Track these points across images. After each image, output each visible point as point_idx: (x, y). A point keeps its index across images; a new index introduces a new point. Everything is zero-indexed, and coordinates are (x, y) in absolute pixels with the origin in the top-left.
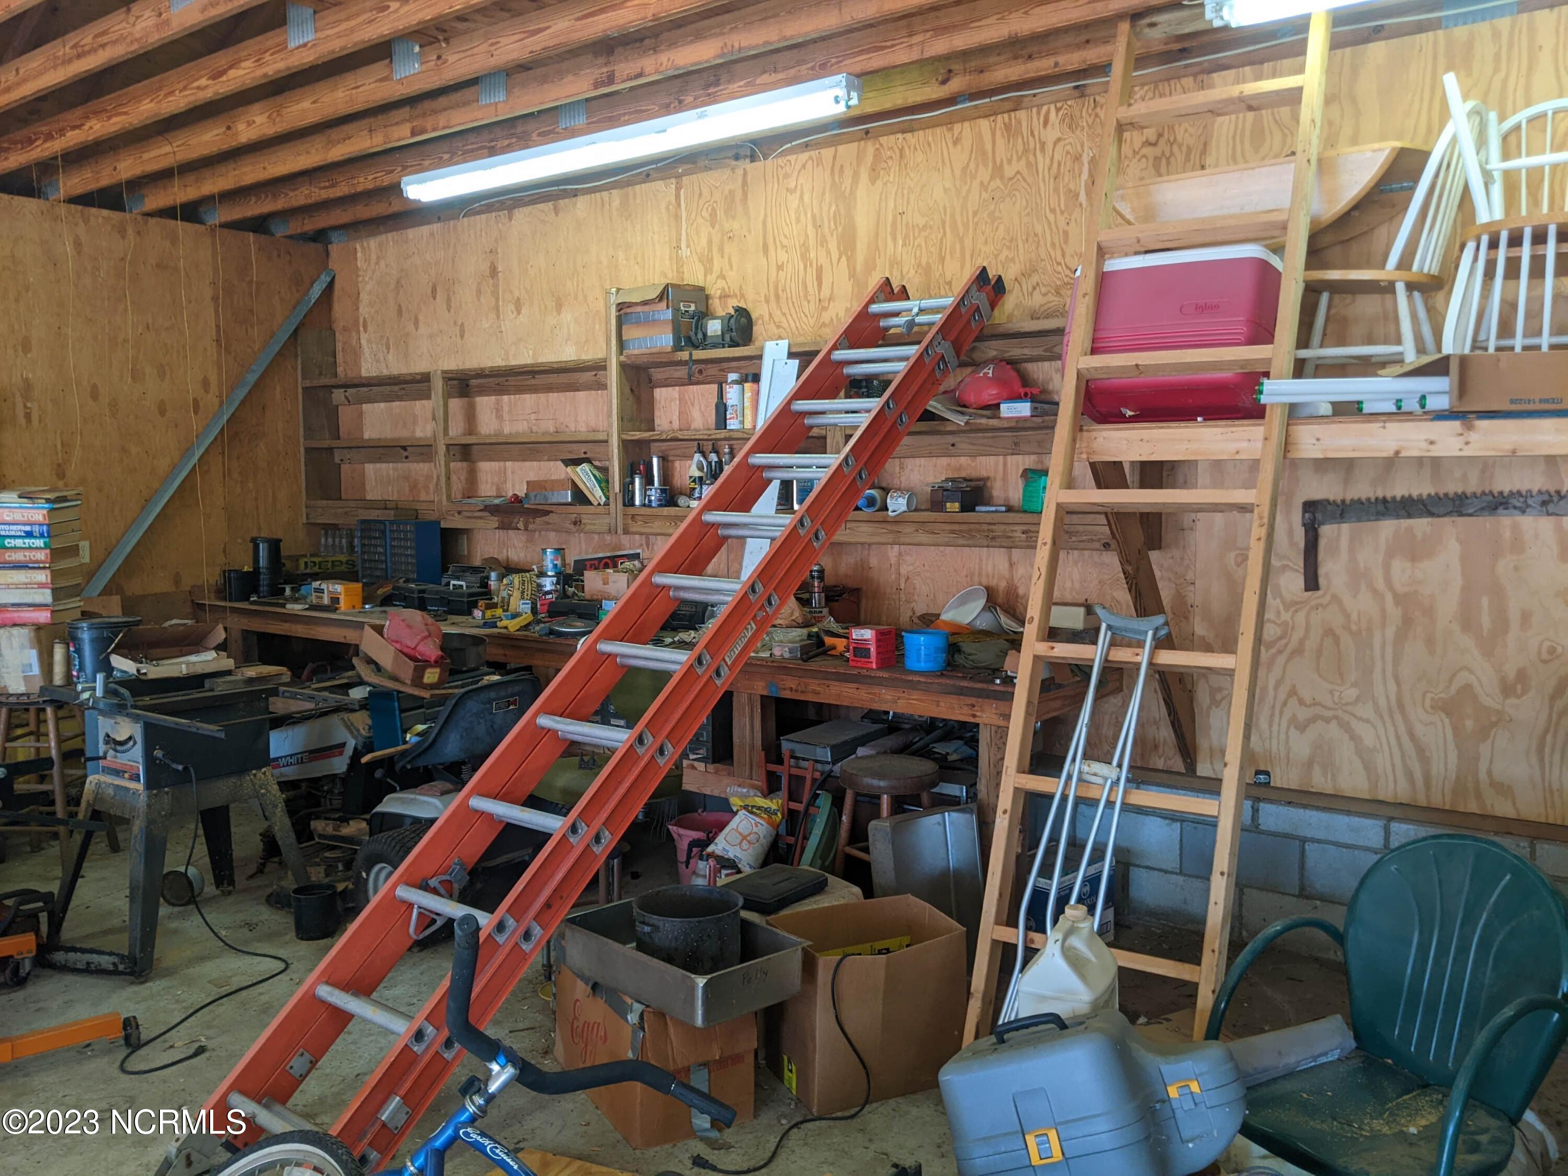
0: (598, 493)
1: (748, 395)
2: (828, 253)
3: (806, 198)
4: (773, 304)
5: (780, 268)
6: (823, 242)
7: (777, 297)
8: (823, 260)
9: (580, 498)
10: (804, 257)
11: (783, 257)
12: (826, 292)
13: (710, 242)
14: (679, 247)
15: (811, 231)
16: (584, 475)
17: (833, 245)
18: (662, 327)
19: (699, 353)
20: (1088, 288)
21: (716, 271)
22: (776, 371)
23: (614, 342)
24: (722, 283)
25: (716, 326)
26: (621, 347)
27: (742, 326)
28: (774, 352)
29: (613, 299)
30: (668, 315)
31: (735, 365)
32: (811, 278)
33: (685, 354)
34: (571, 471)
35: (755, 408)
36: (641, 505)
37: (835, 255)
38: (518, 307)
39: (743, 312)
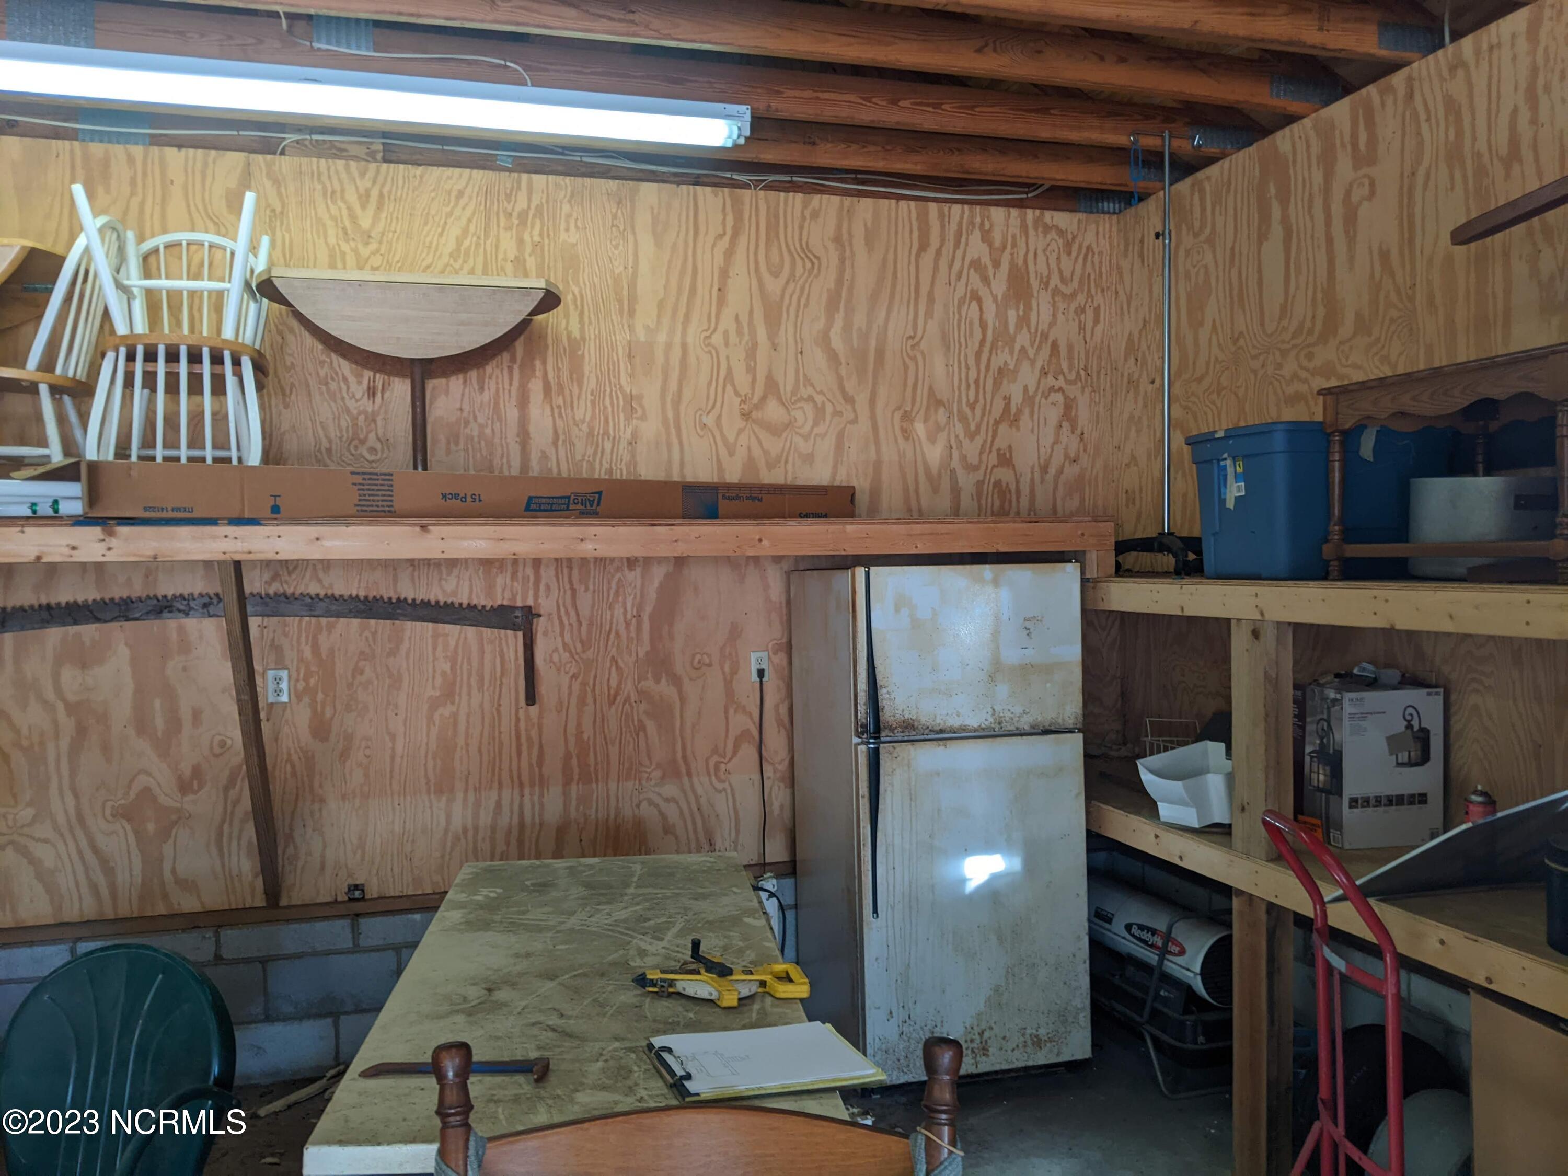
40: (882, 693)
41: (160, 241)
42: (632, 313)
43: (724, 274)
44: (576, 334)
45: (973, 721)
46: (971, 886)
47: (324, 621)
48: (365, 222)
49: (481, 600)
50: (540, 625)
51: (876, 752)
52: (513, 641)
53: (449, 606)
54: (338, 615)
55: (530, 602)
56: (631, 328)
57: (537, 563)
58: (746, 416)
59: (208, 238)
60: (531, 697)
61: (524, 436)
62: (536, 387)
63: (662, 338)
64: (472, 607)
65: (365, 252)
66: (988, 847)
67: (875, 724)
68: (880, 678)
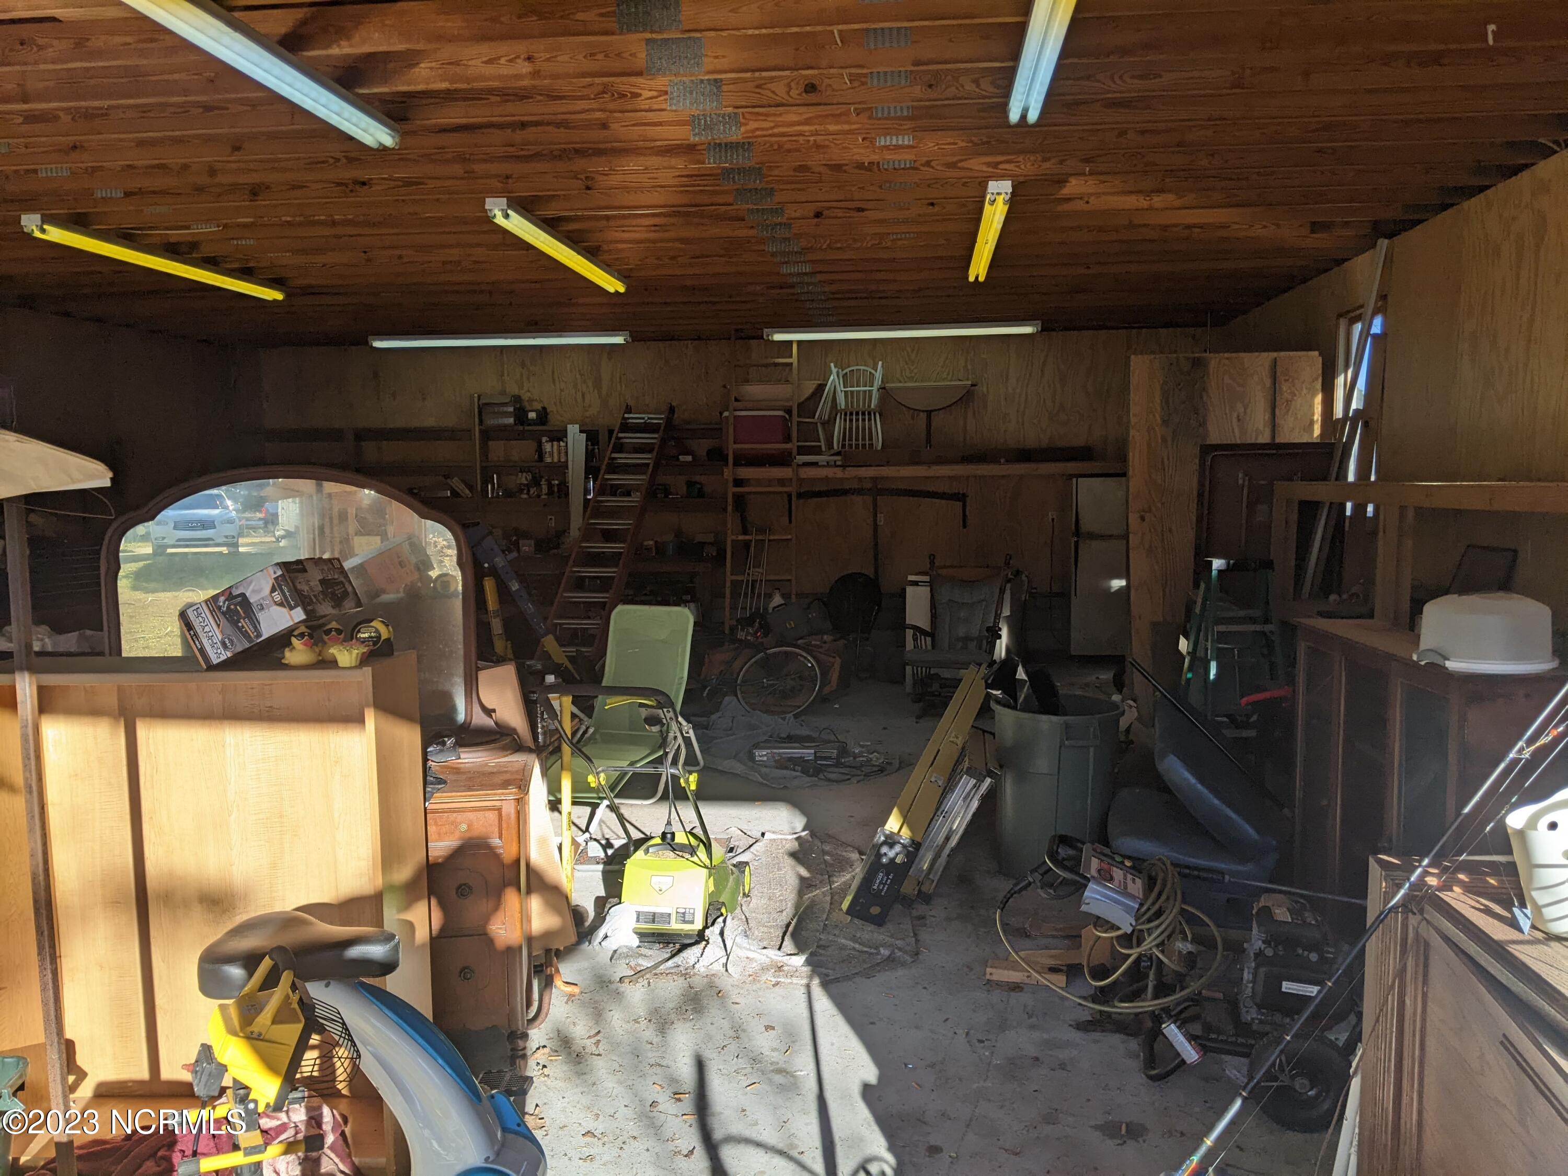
0: (467, 492)
1: (555, 447)
2: (587, 387)
3: (576, 362)
4: (559, 407)
5: (562, 390)
6: (585, 382)
7: (561, 403)
8: (585, 390)
9: (455, 494)
10: (576, 387)
11: (563, 386)
12: (587, 403)
13: (522, 375)
14: (502, 375)
15: (578, 376)
16: (456, 483)
17: (590, 384)
18: (507, 414)
19: (527, 428)
20: (731, 420)
21: (525, 388)
22: (576, 438)
23: (477, 420)
24: (529, 394)
25: (532, 415)
26: (481, 422)
27: (543, 415)
28: (573, 430)
29: (476, 400)
30: (511, 409)
31: (544, 433)
32: (579, 395)
33: (521, 428)
34: (449, 481)
35: (559, 453)
36: (492, 497)
37: (591, 389)
38: (394, 396)
39: (544, 408)
40: (1081, 522)
41: (847, 370)
42: (1007, 382)
44: (985, 395)
45: (1116, 534)
46: (1113, 590)
47: (896, 497)
48: (913, 356)
49: (947, 490)
50: (968, 500)
51: (1077, 543)
52: (959, 505)
53: (937, 493)
55: (965, 491)
56: (1006, 388)
57: (968, 477)
58: (1050, 418)
59: (862, 368)
60: (965, 527)
61: (965, 431)
62: (970, 413)
63: (1018, 390)
64: (944, 493)
65: (912, 368)
66: (1119, 577)
67: (1077, 533)
68: (1080, 517)
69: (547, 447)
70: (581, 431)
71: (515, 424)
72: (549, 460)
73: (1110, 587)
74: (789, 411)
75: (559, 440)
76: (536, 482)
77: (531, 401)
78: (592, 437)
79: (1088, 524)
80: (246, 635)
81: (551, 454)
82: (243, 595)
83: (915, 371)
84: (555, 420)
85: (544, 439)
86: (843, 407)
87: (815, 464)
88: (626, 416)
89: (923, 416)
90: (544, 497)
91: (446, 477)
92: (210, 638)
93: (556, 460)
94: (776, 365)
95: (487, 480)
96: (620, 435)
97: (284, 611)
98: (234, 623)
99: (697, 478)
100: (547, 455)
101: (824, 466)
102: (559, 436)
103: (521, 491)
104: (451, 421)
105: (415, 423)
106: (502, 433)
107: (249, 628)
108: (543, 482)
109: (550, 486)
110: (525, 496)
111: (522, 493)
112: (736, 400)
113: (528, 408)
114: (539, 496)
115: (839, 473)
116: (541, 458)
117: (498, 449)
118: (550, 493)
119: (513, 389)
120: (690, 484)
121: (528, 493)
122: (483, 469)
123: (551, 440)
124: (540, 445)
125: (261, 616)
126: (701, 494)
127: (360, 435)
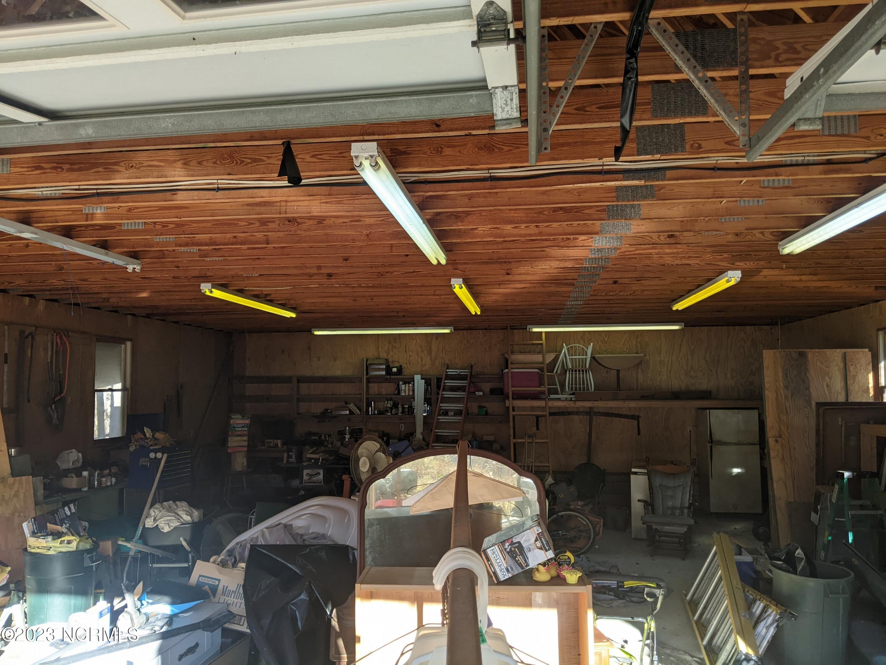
0: (358, 411)
1: (407, 387)
2: (424, 354)
3: (418, 341)
4: (409, 366)
5: (410, 356)
6: (423, 352)
7: (409, 363)
8: (423, 356)
9: (351, 412)
10: (418, 354)
11: (411, 354)
12: (424, 363)
13: (389, 348)
14: (378, 348)
15: (420, 349)
16: (352, 406)
17: (426, 352)
18: (382, 370)
19: (392, 377)
20: (510, 375)
21: (391, 355)
22: (419, 383)
23: (365, 372)
24: (392, 358)
25: (394, 370)
26: (367, 374)
27: (400, 370)
28: (417, 378)
29: (365, 362)
30: (384, 367)
31: (402, 380)
32: (419, 359)
33: (389, 377)
34: (348, 405)
35: (409, 390)
36: (371, 414)
37: (426, 355)
38: (319, 358)
39: (401, 366)
40: (713, 435)
42: (660, 354)
43: (681, 345)
44: (648, 359)
45: (733, 442)
46: (734, 474)
47: (598, 417)
48: (606, 339)
49: (629, 414)
50: (641, 419)
51: (712, 446)
52: (635, 422)
53: (622, 415)
54: (601, 416)
55: (638, 414)
56: (660, 357)
57: (641, 408)
58: (686, 374)
59: (578, 345)
60: (639, 434)
61: (637, 380)
62: (640, 371)
63: (667, 359)
64: (627, 415)
65: (606, 345)
66: (737, 467)
67: (711, 441)
68: (712, 432)
69: (403, 387)
70: (422, 379)
71: (386, 375)
72: (403, 394)
73: (732, 473)
74: (542, 369)
75: (409, 383)
76: (395, 405)
77: (393, 362)
78: (428, 383)
79: (717, 436)
80: (520, 565)
81: (405, 391)
82: (519, 542)
83: (608, 347)
84: (406, 372)
85: (401, 383)
86: (570, 367)
87: (559, 399)
88: (448, 370)
89: (615, 373)
90: (400, 414)
91: (347, 403)
92: (500, 566)
93: (407, 394)
94: (533, 344)
95: (369, 405)
96: (446, 381)
97: (542, 552)
98: (514, 558)
99: (484, 404)
100: (403, 391)
101: (564, 400)
102: (410, 381)
103: (387, 411)
104: (349, 373)
105: (330, 373)
106: (378, 379)
107: (522, 561)
108: (400, 406)
109: (403, 408)
110: (389, 414)
111: (388, 412)
112: (512, 363)
113: (391, 366)
114: (396, 414)
115: (572, 404)
116: (399, 393)
117: (375, 388)
118: (403, 412)
119: (384, 355)
120: (480, 407)
121: (391, 412)
122: (367, 399)
123: (405, 383)
124: (398, 385)
125: (529, 555)
126: (487, 414)
127: (301, 380)
